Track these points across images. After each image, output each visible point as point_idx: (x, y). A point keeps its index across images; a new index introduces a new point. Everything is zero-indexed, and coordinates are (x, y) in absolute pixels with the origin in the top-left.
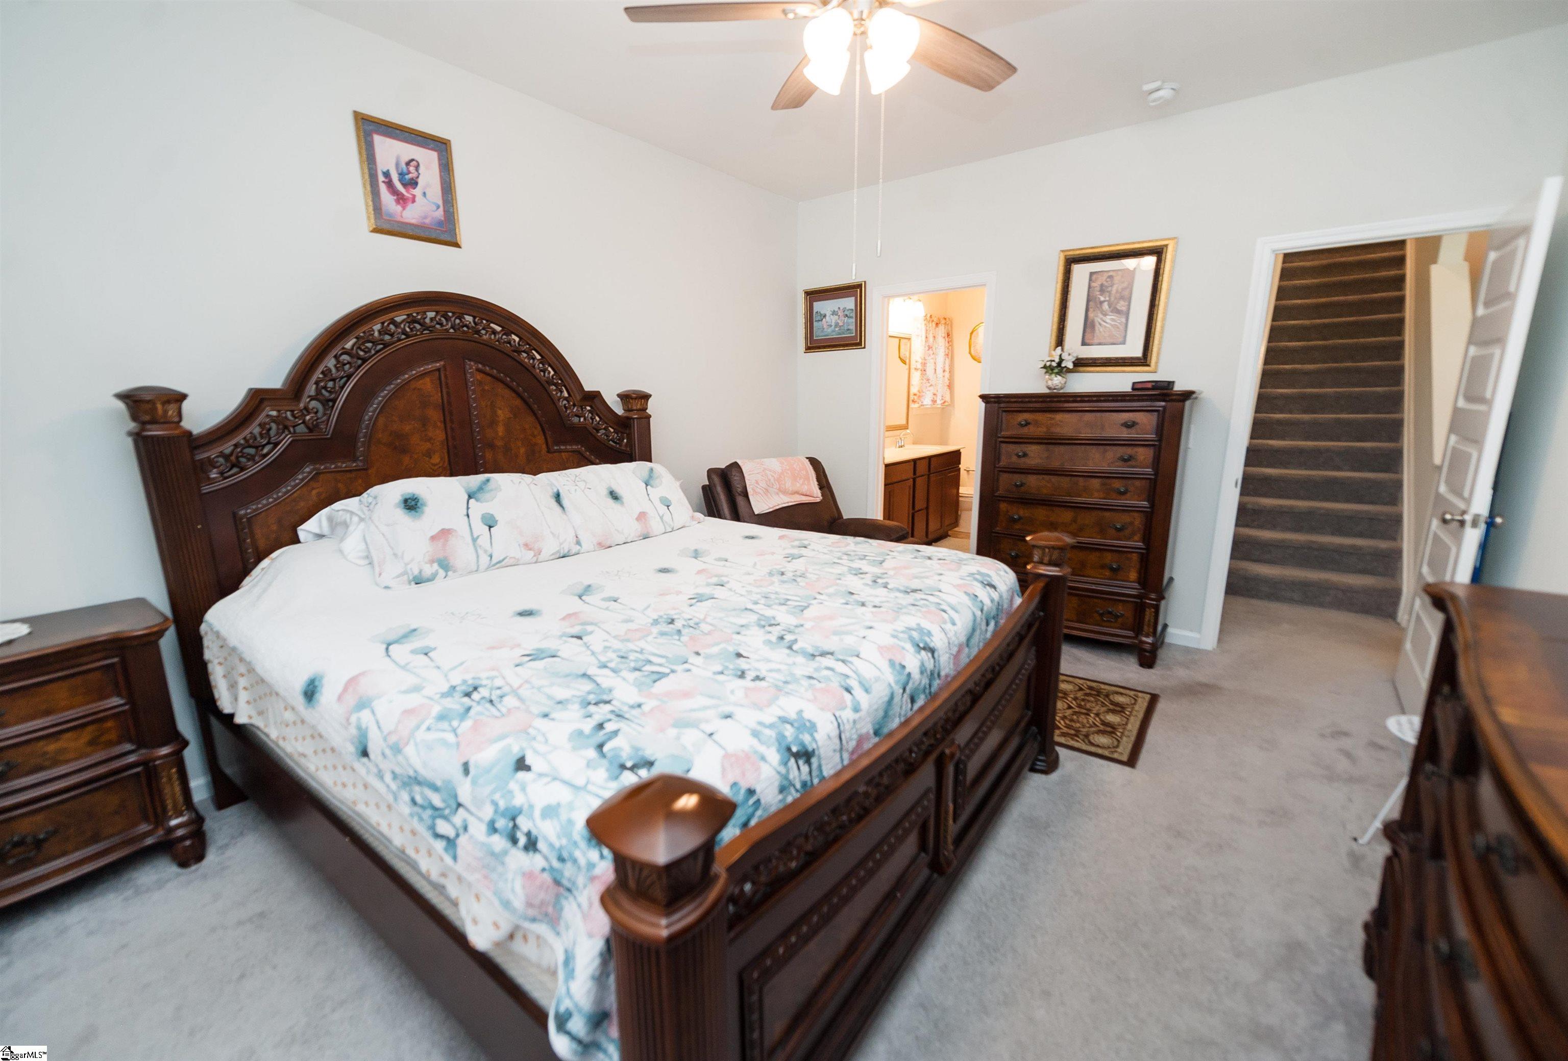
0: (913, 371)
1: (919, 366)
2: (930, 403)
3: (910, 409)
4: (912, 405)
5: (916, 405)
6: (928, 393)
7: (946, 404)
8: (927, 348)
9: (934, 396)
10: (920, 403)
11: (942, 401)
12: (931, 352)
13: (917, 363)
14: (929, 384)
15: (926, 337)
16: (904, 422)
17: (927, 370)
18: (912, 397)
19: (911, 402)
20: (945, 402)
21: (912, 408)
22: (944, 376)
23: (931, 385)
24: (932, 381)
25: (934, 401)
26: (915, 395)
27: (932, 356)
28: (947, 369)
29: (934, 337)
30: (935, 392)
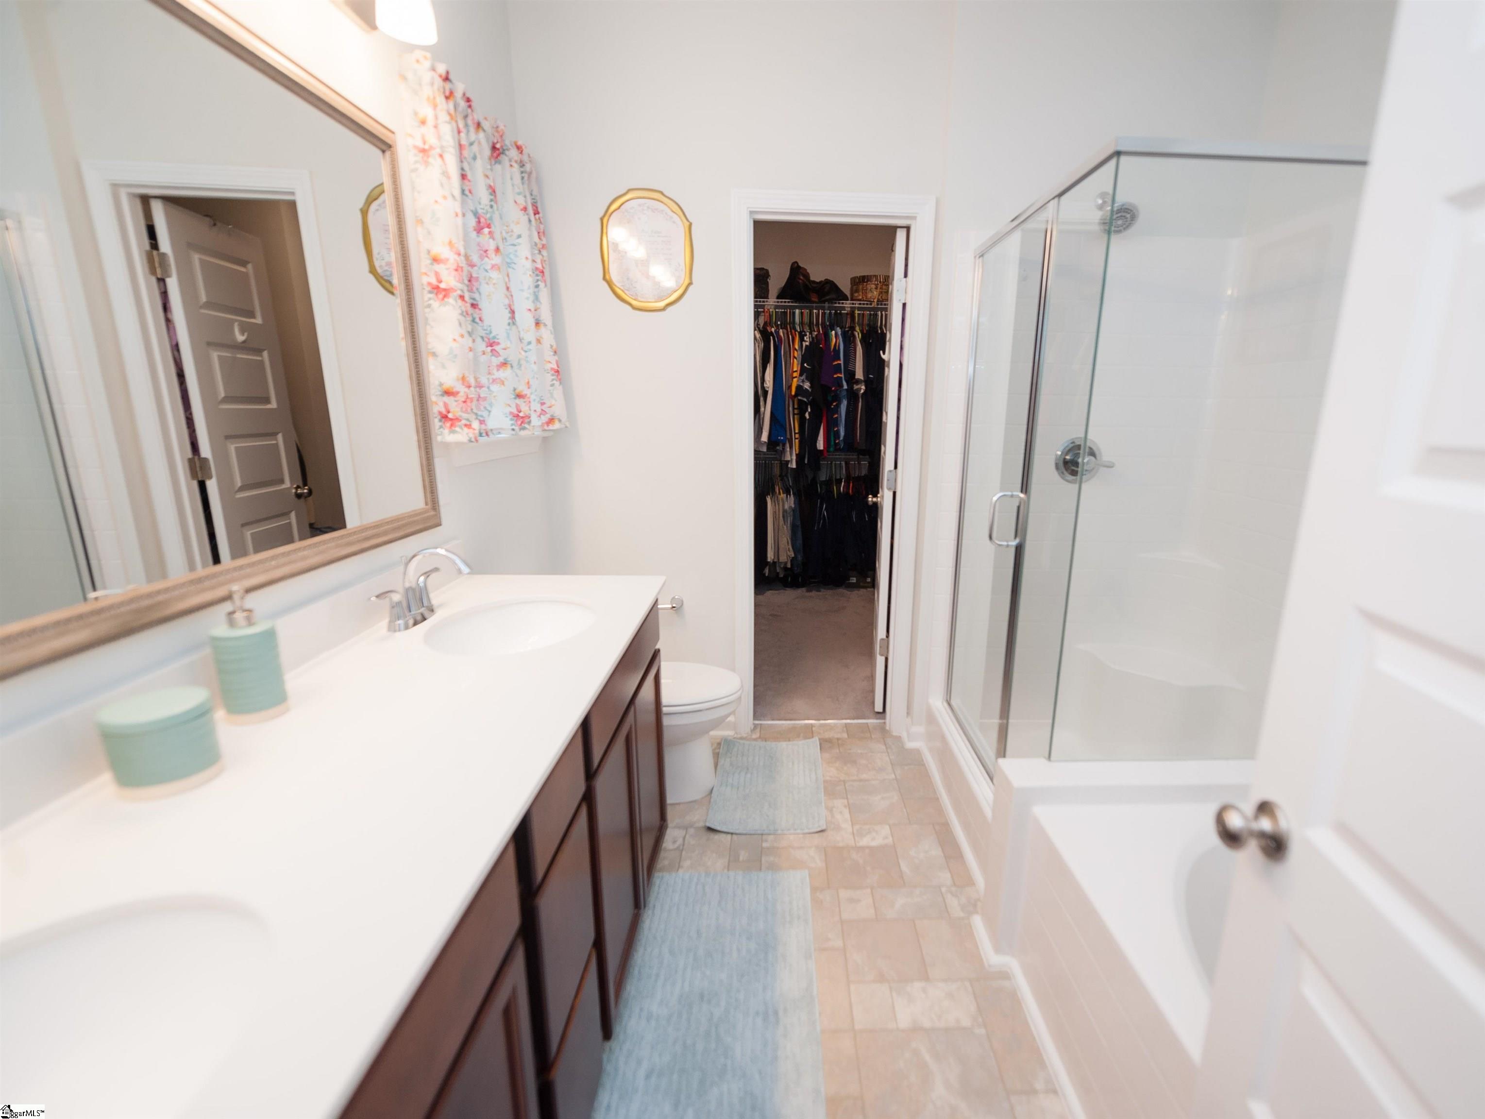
0: (422, 296)
1: (450, 280)
2: (507, 423)
3: (436, 451)
4: (443, 435)
5: (461, 436)
6: (495, 388)
7: (556, 426)
8: (472, 222)
9: (519, 401)
10: (476, 425)
11: (545, 418)
12: (485, 239)
13: (440, 268)
14: (496, 361)
15: (464, 177)
16: (415, 501)
17: (483, 304)
18: (437, 403)
19: (436, 423)
20: (551, 421)
21: (446, 445)
22: (539, 341)
23: (504, 364)
24: (508, 348)
25: (521, 419)
26: (448, 393)
27: (496, 260)
28: (546, 315)
29: (493, 191)
30: (522, 388)
